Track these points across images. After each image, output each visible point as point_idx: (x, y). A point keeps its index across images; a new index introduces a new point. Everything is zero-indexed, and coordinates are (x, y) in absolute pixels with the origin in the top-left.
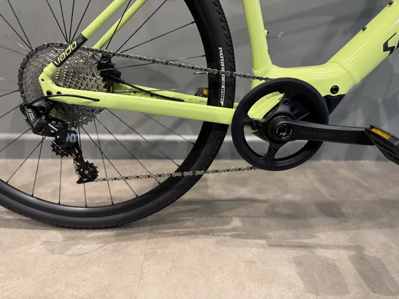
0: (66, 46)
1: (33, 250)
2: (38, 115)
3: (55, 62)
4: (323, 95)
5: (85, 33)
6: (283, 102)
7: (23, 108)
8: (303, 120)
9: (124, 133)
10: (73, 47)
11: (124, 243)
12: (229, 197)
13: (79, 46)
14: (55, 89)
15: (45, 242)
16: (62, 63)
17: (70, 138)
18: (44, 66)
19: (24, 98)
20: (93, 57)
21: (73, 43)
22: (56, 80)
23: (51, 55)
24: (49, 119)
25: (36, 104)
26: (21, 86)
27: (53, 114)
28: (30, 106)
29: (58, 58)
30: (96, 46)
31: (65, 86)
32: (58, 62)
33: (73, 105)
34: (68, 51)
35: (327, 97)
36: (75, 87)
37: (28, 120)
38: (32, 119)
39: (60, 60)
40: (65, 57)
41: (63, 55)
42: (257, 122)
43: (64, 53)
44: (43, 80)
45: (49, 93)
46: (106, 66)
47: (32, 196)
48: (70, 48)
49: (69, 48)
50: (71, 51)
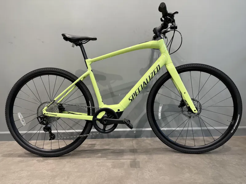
0: (50, 102)
1: (33, 162)
2: (41, 119)
4: (116, 112)
5: (55, 99)
6: (105, 114)
7: (38, 118)
8: (112, 118)
9: (68, 130)
11: (62, 160)
12: (101, 149)
13: (53, 102)
14: (46, 113)
15: (37, 160)
17: (49, 126)
18: (44, 107)
19: (38, 116)
20: (57, 104)
22: (47, 110)
23: (46, 104)
24: (44, 120)
25: (41, 117)
26: (37, 112)
27: (45, 119)
28: (39, 117)
30: (58, 102)
31: (49, 112)
33: (50, 117)
35: (117, 112)
36: (51, 112)
37: (39, 120)
39: (48, 106)
41: (49, 104)
42: (99, 119)
44: (43, 111)
45: (45, 114)
46: (60, 107)
47: (35, 146)
48: (51, 103)
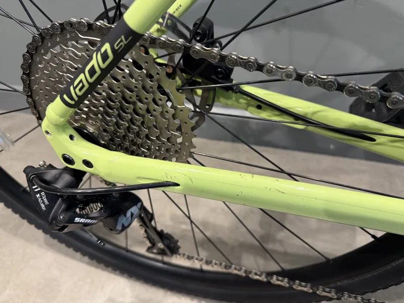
3: (65, 96)
5: (133, 18)
10: (104, 61)
13: (119, 56)
16: (81, 98)
17: (125, 221)
21: (103, 50)
29: (72, 88)
32: (71, 98)
34: (92, 72)
38: (43, 206)
39: (75, 92)
40: (87, 86)
41: (81, 81)
43: (82, 76)
44: (47, 132)
48: (96, 62)
49: (93, 62)
50: (99, 72)
